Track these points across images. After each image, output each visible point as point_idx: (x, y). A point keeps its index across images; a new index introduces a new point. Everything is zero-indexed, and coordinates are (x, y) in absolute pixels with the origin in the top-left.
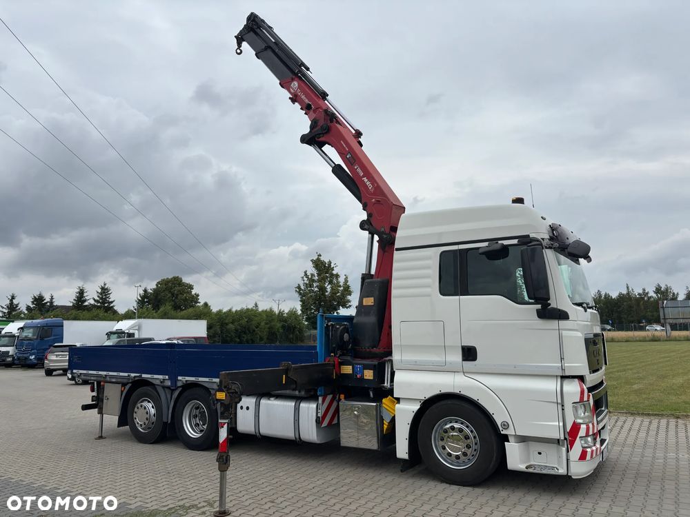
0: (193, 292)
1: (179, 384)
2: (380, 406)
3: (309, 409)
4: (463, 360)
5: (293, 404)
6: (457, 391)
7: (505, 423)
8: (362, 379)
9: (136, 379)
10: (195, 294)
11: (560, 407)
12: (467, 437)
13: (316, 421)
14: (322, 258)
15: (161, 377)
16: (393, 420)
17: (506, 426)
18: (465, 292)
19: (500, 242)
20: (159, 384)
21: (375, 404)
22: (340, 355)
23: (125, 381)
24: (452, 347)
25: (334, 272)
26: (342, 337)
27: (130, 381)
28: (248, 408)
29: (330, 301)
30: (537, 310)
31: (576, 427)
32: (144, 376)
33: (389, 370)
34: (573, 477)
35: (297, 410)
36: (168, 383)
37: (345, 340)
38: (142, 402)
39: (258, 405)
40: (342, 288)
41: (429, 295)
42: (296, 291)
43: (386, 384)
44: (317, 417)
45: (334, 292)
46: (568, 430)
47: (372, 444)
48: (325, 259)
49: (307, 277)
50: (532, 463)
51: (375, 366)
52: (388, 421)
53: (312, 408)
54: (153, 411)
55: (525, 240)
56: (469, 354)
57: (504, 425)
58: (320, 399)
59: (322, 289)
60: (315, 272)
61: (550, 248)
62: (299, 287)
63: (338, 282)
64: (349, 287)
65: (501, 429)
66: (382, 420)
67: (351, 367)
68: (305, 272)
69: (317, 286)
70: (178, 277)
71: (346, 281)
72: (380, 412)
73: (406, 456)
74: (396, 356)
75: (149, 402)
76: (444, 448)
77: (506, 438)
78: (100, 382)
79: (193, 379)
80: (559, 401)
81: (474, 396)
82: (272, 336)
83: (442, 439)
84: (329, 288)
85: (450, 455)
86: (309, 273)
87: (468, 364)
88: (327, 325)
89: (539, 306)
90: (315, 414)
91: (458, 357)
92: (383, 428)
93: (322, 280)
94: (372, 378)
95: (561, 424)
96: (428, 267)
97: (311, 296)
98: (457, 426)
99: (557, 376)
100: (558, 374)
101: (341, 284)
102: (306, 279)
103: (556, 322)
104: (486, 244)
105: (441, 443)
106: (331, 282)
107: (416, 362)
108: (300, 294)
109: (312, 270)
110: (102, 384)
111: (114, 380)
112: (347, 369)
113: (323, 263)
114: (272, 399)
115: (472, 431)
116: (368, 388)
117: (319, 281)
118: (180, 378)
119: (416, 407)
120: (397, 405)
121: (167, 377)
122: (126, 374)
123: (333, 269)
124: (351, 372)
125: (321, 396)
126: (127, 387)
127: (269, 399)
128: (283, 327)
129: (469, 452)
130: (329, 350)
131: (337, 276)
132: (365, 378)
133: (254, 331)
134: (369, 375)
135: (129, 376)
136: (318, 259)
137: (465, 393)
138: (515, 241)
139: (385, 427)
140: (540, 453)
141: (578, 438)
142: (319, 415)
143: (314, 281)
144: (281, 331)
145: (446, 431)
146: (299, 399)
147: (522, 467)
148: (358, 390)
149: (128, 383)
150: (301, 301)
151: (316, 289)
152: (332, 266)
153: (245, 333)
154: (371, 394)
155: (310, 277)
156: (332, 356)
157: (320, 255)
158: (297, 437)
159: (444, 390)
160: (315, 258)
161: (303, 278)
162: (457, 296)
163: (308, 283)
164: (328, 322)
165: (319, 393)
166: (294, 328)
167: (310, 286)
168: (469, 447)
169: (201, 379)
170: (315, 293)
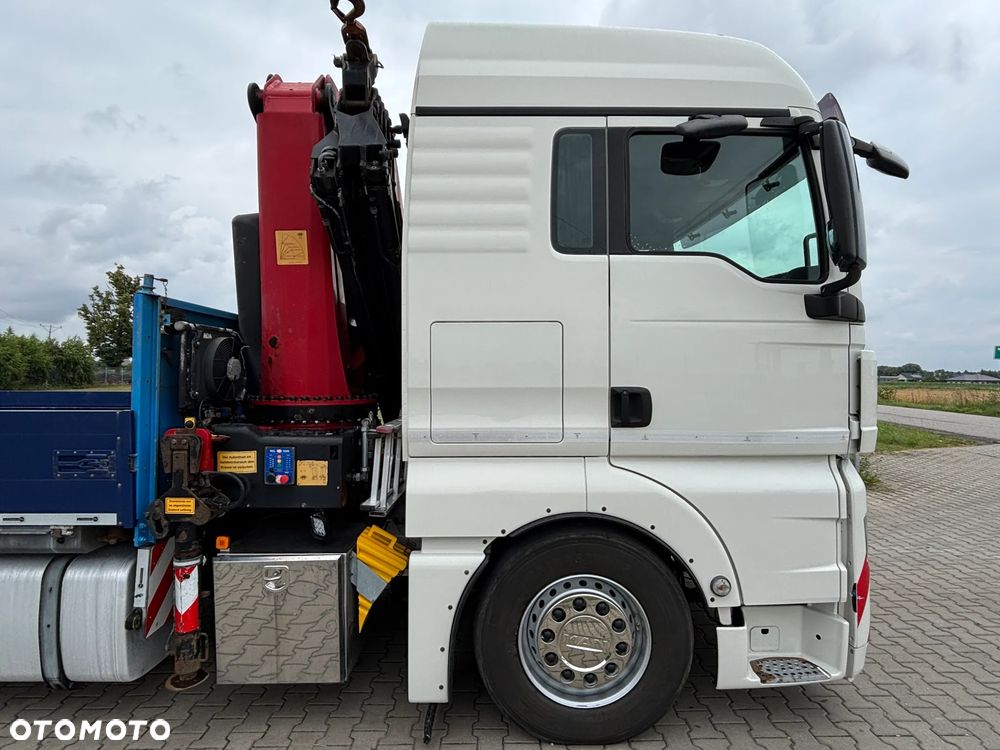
2: (349, 559)
4: (614, 425)
5: (34, 576)
6: (595, 508)
7: (724, 582)
8: (291, 487)
12: (618, 625)
13: (128, 625)
14: (125, 272)
18: (623, 244)
21: (335, 557)
22: (215, 421)
24: (584, 392)
26: (221, 368)
33: (387, 458)
35: (52, 594)
37: (231, 377)
41: (522, 250)
42: (80, 313)
43: (372, 502)
44: (133, 614)
46: (856, 581)
48: (130, 273)
49: (100, 295)
51: (334, 448)
52: (375, 596)
53: (113, 582)
55: (780, 122)
57: (721, 587)
58: (144, 557)
59: (124, 314)
60: (114, 290)
62: (85, 309)
65: (708, 595)
66: (354, 594)
67: (253, 455)
68: (96, 289)
69: (116, 310)
72: (350, 575)
73: (440, 696)
74: (414, 419)
76: (552, 659)
80: (844, 516)
81: (643, 522)
82: (36, 374)
83: (549, 635)
85: (568, 675)
86: (102, 290)
87: (627, 437)
89: (815, 290)
90: (124, 599)
91: (596, 419)
92: (357, 612)
93: (124, 302)
94: (323, 482)
95: (844, 569)
97: (106, 322)
99: (829, 456)
100: (830, 453)
102: (98, 298)
103: (845, 327)
105: (545, 646)
107: (476, 435)
108: (88, 318)
109: (106, 286)
112: (241, 462)
113: (127, 279)
116: (310, 512)
117: (119, 302)
119: (475, 558)
120: (413, 556)
124: (253, 469)
125: (144, 546)
128: (56, 361)
130: (176, 407)
132: (301, 482)
134: (313, 473)
136: (119, 273)
137: (617, 511)
138: (755, 123)
139: (363, 613)
140: (765, 631)
141: (869, 599)
142: (140, 603)
143: (110, 302)
144: (51, 365)
145: (561, 615)
146: (60, 555)
150: (88, 328)
151: (114, 314)
154: (319, 527)
155: (104, 296)
156: (190, 425)
157: (122, 268)
158: (53, 674)
159: (559, 508)
160: (114, 270)
161: (92, 296)
162: (603, 252)
163: (100, 303)
164: (173, 321)
165: (137, 540)
166: (76, 363)
167: (105, 309)
168: (622, 649)
170: (112, 318)
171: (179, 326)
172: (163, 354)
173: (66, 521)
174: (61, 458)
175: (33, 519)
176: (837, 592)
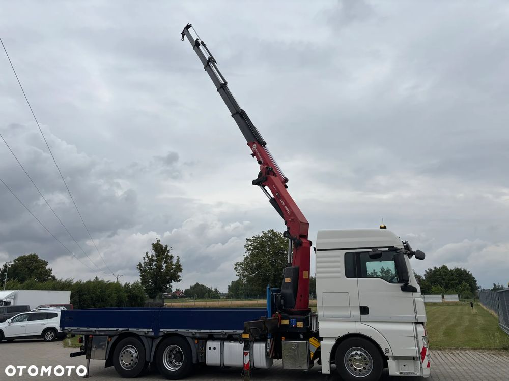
0: (47, 267)
1: (161, 334)
2: (308, 343)
3: (260, 347)
4: (361, 314)
6: (358, 332)
8: (296, 327)
9: (124, 332)
10: (49, 269)
11: (416, 339)
12: (365, 359)
13: (266, 355)
14: (160, 243)
15: (146, 330)
16: (319, 349)
17: (387, 351)
18: (360, 276)
19: (378, 249)
20: (143, 335)
21: (305, 342)
22: (281, 313)
23: (113, 334)
24: (354, 307)
25: (170, 254)
27: (118, 334)
28: (215, 349)
29: (165, 276)
30: (401, 287)
31: (424, 350)
32: (130, 329)
34: (425, 377)
36: (152, 334)
37: (282, 304)
38: (126, 348)
39: (222, 347)
40: (174, 267)
42: (138, 268)
43: (312, 330)
44: (267, 353)
45: (168, 269)
46: (421, 351)
49: (148, 257)
50: (401, 371)
51: (303, 319)
52: (314, 352)
53: (262, 346)
54: (135, 354)
55: (392, 249)
56: (364, 310)
57: (387, 350)
58: (269, 340)
59: (160, 267)
60: (154, 254)
61: (405, 254)
62: (140, 265)
63: (171, 262)
64: (180, 265)
65: (385, 353)
66: (310, 351)
67: (288, 320)
68: (147, 253)
69: (155, 265)
70: (34, 255)
71: (178, 260)
72: (309, 347)
73: (329, 372)
74: (320, 313)
75: (132, 348)
76: (352, 366)
77: (387, 358)
78: (89, 336)
79: (173, 330)
80: (416, 336)
81: (369, 335)
82: (120, 302)
83: (350, 360)
84: (164, 266)
85: (355, 369)
86: (149, 254)
87: (364, 317)
88: (272, 294)
89: (402, 285)
90: (264, 350)
91: (358, 313)
92: (310, 356)
93: (159, 260)
94: (302, 327)
95: (417, 348)
96: (338, 262)
97: (150, 272)
98: (359, 352)
99: (413, 322)
101: (174, 263)
102: (146, 259)
103: (412, 293)
104: (371, 250)
105: (350, 363)
106: (166, 262)
107: (333, 316)
108: (141, 270)
109: (152, 252)
110: (90, 337)
111: (103, 334)
112: (286, 322)
113: (161, 246)
114: (232, 342)
115: (368, 355)
116: (299, 333)
117: (157, 261)
118: (161, 330)
119: (334, 342)
120: (321, 342)
121: (151, 330)
122: (115, 329)
123: (169, 252)
124: (288, 323)
125: (269, 338)
126: (114, 339)
128: (129, 296)
129: (366, 367)
131: (172, 257)
132: (298, 326)
133: (106, 300)
134: (300, 324)
135: (117, 330)
136: (158, 244)
137: (363, 333)
138: (387, 249)
139: (312, 355)
140: (405, 366)
141: (426, 356)
142: (268, 350)
143: (153, 260)
144: (127, 299)
145: (353, 356)
147: (397, 374)
148: (293, 334)
149: (115, 335)
150: (141, 276)
151: (155, 267)
152: (168, 249)
153: (98, 301)
154: (302, 336)
155: (150, 257)
157: (159, 241)
158: (252, 365)
159: (351, 332)
160: (155, 242)
161: (144, 257)
162: (356, 278)
163: (148, 262)
166: (137, 297)
167: (150, 265)
168: (367, 364)
169: (179, 330)
170: (153, 269)
176: (416, 354)
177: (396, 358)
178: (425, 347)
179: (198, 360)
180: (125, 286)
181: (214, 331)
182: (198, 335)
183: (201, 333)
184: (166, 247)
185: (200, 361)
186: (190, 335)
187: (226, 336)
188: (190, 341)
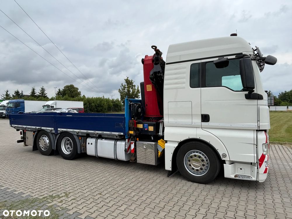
1: (59, 132)
2: (157, 144)
3: (122, 145)
4: (202, 121)
5: (113, 142)
6: (198, 137)
7: (225, 155)
8: (148, 131)
9: (39, 129)
10: (80, 92)
11: (255, 146)
12: (203, 161)
13: (125, 151)
14: (129, 79)
15: (50, 129)
16: (163, 151)
17: (225, 156)
18: (204, 86)
19: (225, 57)
20: (50, 132)
21: (154, 143)
22: (137, 119)
23: (34, 130)
24: (196, 115)
25: (134, 84)
26: (137, 110)
28: (92, 144)
29: (132, 96)
30: (246, 95)
31: (263, 157)
32: (43, 128)
33: (162, 126)
34: (260, 182)
35: (115, 145)
36: (54, 132)
37: (139, 112)
38: (42, 137)
39: (96, 143)
40: (136, 91)
41: (184, 88)
43: (160, 134)
44: (126, 149)
45: (133, 92)
46: (259, 159)
47: (153, 162)
48: (130, 79)
49: (123, 86)
50: (237, 174)
51: (154, 124)
52: (161, 151)
53: (123, 144)
55: (240, 56)
56: (205, 118)
57: (224, 155)
58: (127, 140)
59: (129, 91)
60: (126, 84)
61: (254, 60)
62: (120, 90)
63: (135, 88)
64: (139, 90)
65: (222, 157)
66: (158, 151)
67: (142, 125)
68: (122, 84)
69: (127, 90)
70: (72, 85)
72: (157, 147)
73: (170, 169)
74: (166, 120)
76: (190, 165)
77: (224, 162)
79: (65, 130)
80: (255, 143)
81: (207, 140)
82: (109, 108)
83: (189, 161)
84: (131, 90)
85: (193, 169)
86: (123, 85)
87: (205, 124)
88: (130, 104)
89: (247, 92)
90: (124, 147)
91: (199, 120)
93: (129, 87)
94: (153, 130)
95: (255, 155)
96: (184, 73)
97: (124, 93)
98: (197, 154)
99: (254, 130)
101: (136, 89)
102: (122, 87)
103: (256, 101)
104: (217, 59)
105: (189, 163)
106: (132, 88)
107: (176, 122)
108: (120, 92)
109: (125, 83)
110: (25, 131)
111: (29, 130)
112: (140, 126)
113: (129, 81)
114: (103, 140)
115: (205, 157)
116: (151, 135)
117: (127, 88)
118: (59, 129)
119: (176, 145)
120: (166, 144)
121: (53, 129)
122: (35, 127)
123: (133, 83)
124: (142, 127)
125: (127, 139)
126: (36, 133)
127: (102, 140)
129: (203, 168)
130: (131, 116)
131: (135, 86)
132: (149, 130)
133: (102, 106)
134: (151, 129)
135: (36, 128)
136: (127, 79)
137: (202, 138)
138: (234, 57)
139: (159, 154)
140: (241, 169)
141: (264, 162)
142: (126, 148)
143: (125, 88)
144: (113, 106)
145: (191, 157)
146: (116, 139)
147: (232, 176)
148: (144, 136)
149: (36, 131)
150: (120, 95)
151: (126, 91)
152: (133, 82)
154: (152, 138)
156: (133, 119)
158: (116, 158)
159: (191, 137)
160: (126, 78)
161: (121, 86)
162: (200, 87)
163: (123, 88)
164: (130, 103)
165: (126, 137)
166: (118, 105)
167: (124, 90)
168: (203, 165)
169: (69, 130)
170: (126, 92)
171: (131, 104)
172: (129, 108)
173: (117, 133)
174: (116, 124)
175: (113, 133)
176: (254, 160)
177: (232, 163)
178: (264, 153)
179: (81, 151)
180: (112, 100)
181: (89, 131)
182: (80, 134)
183: (82, 133)
184: (132, 80)
185: (83, 152)
186: (76, 134)
187: (98, 136)
188: (76, 137)
